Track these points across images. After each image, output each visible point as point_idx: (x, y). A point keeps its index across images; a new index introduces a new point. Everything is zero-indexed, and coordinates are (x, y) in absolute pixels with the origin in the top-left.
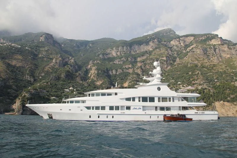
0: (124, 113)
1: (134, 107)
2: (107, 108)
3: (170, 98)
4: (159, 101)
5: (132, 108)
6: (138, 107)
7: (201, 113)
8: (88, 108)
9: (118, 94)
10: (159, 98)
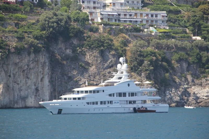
0: (109, 106)
1: (114, 101)
2: (99, 103)
3: (136, 93)
4: (129, 96)
5: (113, 102)
6: (117, 102)
7: (157, 106)
8: (88, 103)
9: (104, 91)
10: (129, 94)
